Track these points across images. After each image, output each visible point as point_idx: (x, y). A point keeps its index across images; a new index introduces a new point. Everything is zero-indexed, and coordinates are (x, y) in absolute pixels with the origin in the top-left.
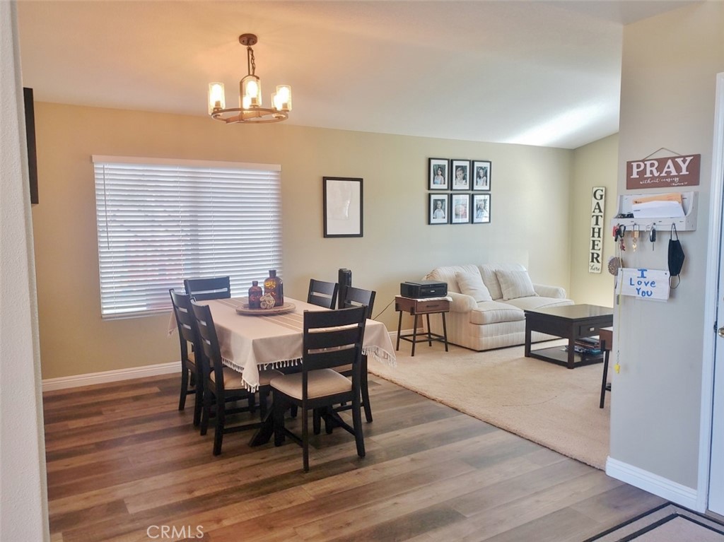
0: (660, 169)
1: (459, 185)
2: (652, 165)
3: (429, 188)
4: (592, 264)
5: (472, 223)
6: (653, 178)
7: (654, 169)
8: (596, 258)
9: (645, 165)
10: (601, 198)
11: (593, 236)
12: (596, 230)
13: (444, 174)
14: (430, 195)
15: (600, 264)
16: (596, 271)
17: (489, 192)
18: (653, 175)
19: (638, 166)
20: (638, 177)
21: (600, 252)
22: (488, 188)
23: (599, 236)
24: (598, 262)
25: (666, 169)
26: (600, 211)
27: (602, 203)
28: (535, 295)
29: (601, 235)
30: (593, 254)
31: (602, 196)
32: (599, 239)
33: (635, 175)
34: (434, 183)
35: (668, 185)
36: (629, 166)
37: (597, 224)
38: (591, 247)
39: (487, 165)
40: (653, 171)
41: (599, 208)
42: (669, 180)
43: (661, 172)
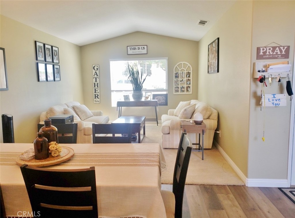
0: (273, 51)
1: (49, 59)
2: (270, 49)
3: (37, 59)
4: (95, 99)
5: (55, 81)
7: (270, 51)
8: (97, 97)
9: (267, 49)
10: (97, 70)
11: (95, 87)
12: (96, 84)
13: (42, 52)
14: (37, 64)
15: (99, 99)
16: (97, 102)
17: (59, 64)
18: (270, 54)
19: (263, 49)
20: (263, 54)
21: (98, 94)
22: (58, 62)
23: (98, 87)
24: (98, 98)
25: (276, 51)
26: (97, 76)
27: (97, 72)
29: (99, 87)
30: (95, 95)
31: (97, 69)
32: (98, 88)
33: (261, 53)
35: (276, 58)
36: (259, 49)
37: (96, 81)
38: (94, 92)
41: (97, 74)
42: (276, 56)
43: (274, 53)
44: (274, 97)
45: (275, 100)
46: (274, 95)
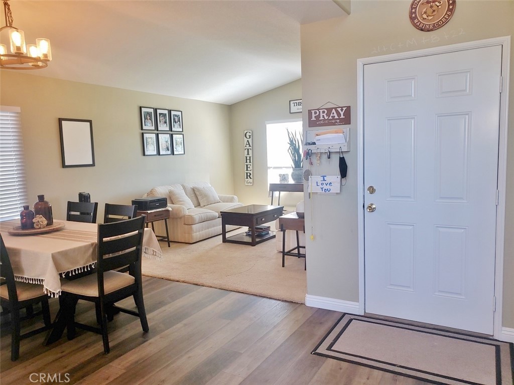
0: (328, 115)
1: (163, 127)
2: (324, 112)
3: (142, 129)
4: (247, 179)
5: (173, 154)
6: (325, 120)
7: (325, 114)
8: (249, 176)
9: (320, 112)
10: (250, 138)
11: (246, 162)
12: (248, 158)
13: (152, 118)
14: (143, 134)
15: (252, 180)
16: (250, 184)
17: (182, 133)
18: (324, 118)
19: (315, 113)
21: (251, 172)
22: (181, 130)
23: (250, 162)
24: (251, 178)
25: (332, 115)
26: (250, 146)
27: (250, 140)
28: (220, 202)
29: (251, 161)
30: (247, 173)
31: (250, 136)
32: (250, 164)
33: (314, 119)
34: (145, 125)
35: (334, 124)
36: (310, 112)
37: (248, 154)
38: (246, 169)
39: (179, 113)
40: (323, 116)
41: (249, 144)
42: (333, 121)
43: (329, 117)
44: (324, 180)
45: (325, 184)
46: (324, 177)
